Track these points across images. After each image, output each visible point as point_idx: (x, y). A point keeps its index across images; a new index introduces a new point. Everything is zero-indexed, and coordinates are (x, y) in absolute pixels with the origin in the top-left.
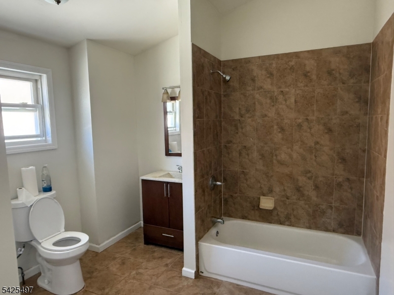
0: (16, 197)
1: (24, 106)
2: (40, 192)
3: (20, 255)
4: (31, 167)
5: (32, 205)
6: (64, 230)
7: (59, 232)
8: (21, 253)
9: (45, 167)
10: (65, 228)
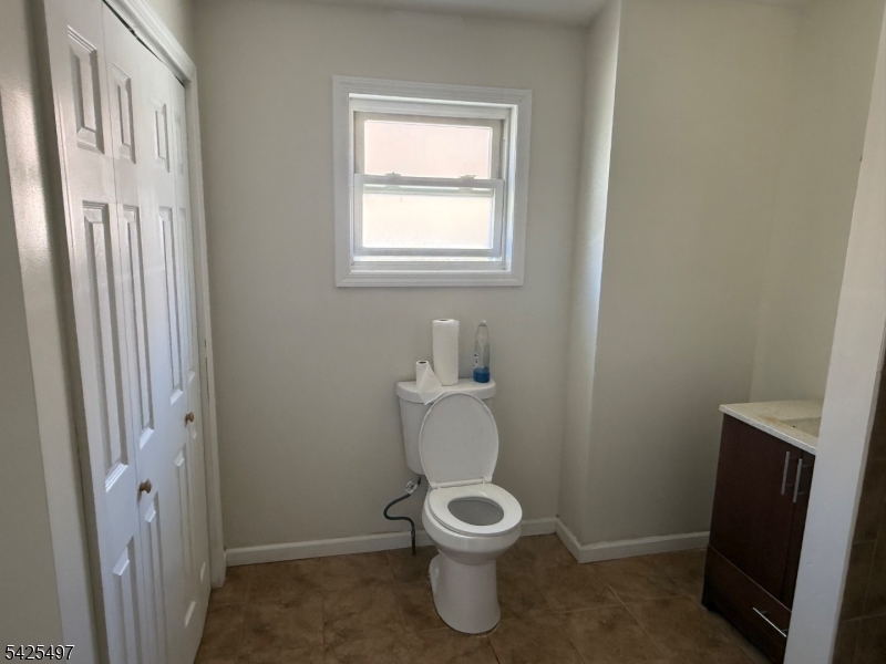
0: (413, 379)
1: (467, 184)
2: (462, 377)
3: (409, 495)
4: (451, 321)
5: (432, 403)
6: (490, 479)
7: (480, 480)
8: (411, 492)
9: (484, 325)
10: (494, 475)
